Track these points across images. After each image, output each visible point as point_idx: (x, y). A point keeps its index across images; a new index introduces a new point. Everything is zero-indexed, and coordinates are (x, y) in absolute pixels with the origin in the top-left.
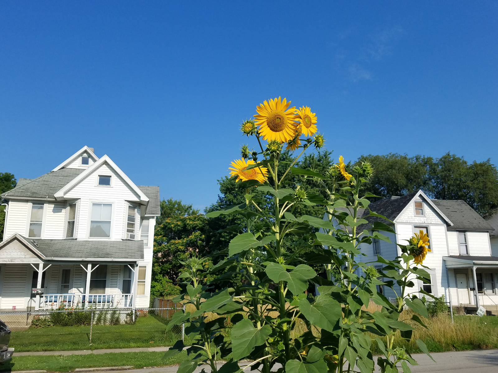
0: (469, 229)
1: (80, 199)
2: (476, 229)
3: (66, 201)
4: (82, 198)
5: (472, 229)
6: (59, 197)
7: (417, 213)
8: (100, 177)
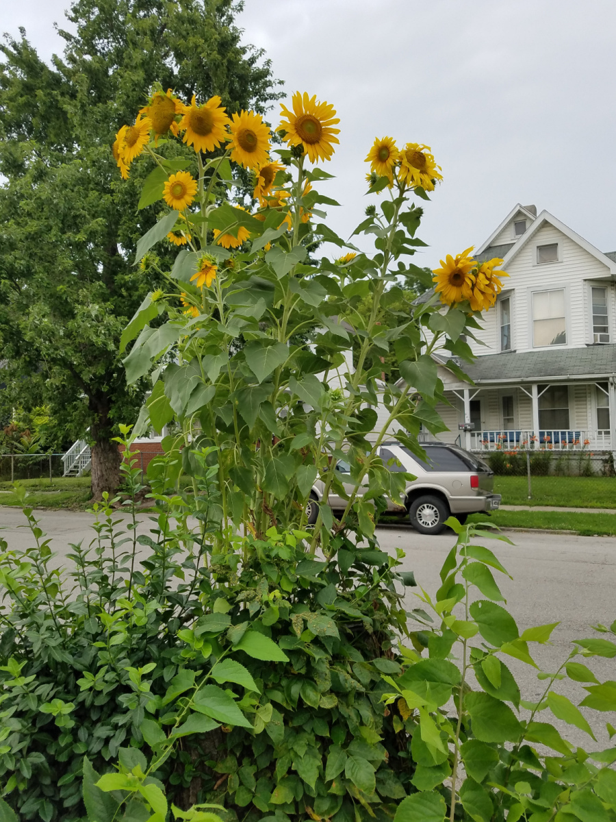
1: (513, 289)
8: (540, 248)
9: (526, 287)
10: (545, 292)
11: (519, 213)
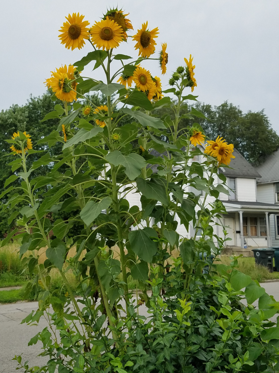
0: (239, 176)
2: (245, 176)
5: (241, 176)
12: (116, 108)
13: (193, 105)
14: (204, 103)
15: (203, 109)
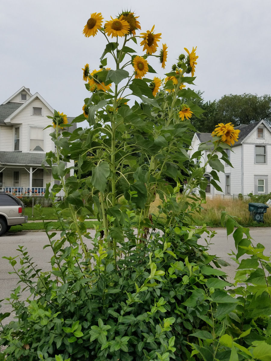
1: (22, 124)
3: (13, 125)
4: (23, 123)
6: (8, 123)
7: (259, 136)
8: (34, 108)
9: (27, 124)
10: (35, 128)
11: (24, 90)
12: (203, 103)
13: (261, 97)
14: (269, 95)
15: (269, 99)
